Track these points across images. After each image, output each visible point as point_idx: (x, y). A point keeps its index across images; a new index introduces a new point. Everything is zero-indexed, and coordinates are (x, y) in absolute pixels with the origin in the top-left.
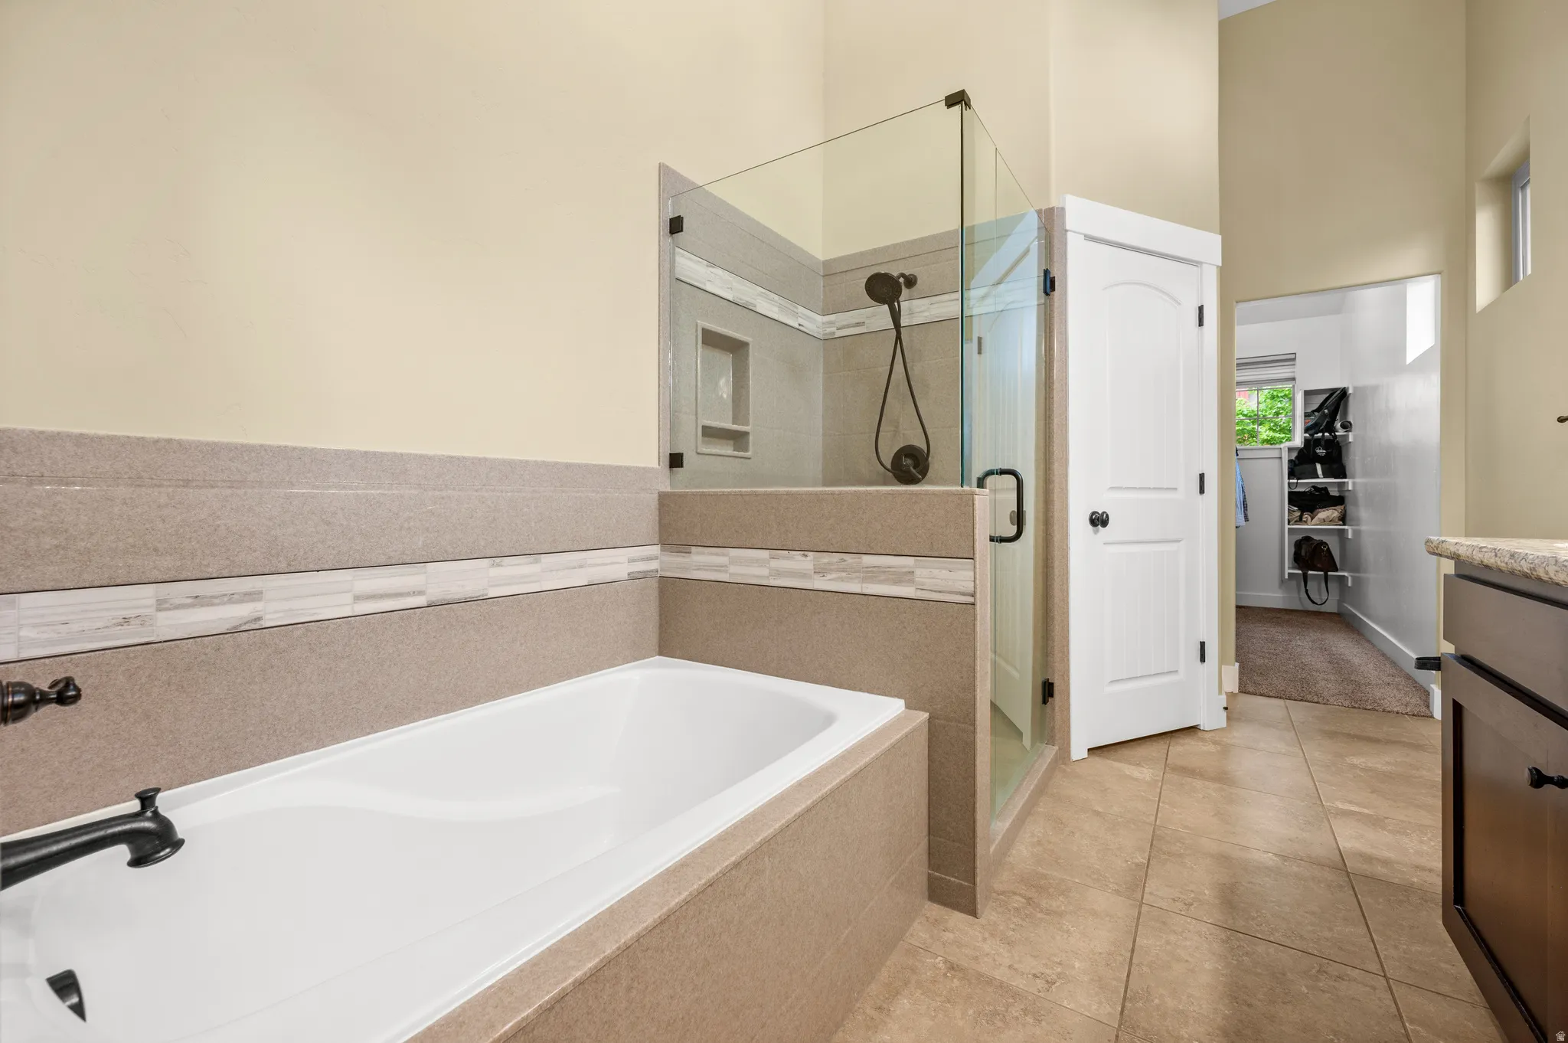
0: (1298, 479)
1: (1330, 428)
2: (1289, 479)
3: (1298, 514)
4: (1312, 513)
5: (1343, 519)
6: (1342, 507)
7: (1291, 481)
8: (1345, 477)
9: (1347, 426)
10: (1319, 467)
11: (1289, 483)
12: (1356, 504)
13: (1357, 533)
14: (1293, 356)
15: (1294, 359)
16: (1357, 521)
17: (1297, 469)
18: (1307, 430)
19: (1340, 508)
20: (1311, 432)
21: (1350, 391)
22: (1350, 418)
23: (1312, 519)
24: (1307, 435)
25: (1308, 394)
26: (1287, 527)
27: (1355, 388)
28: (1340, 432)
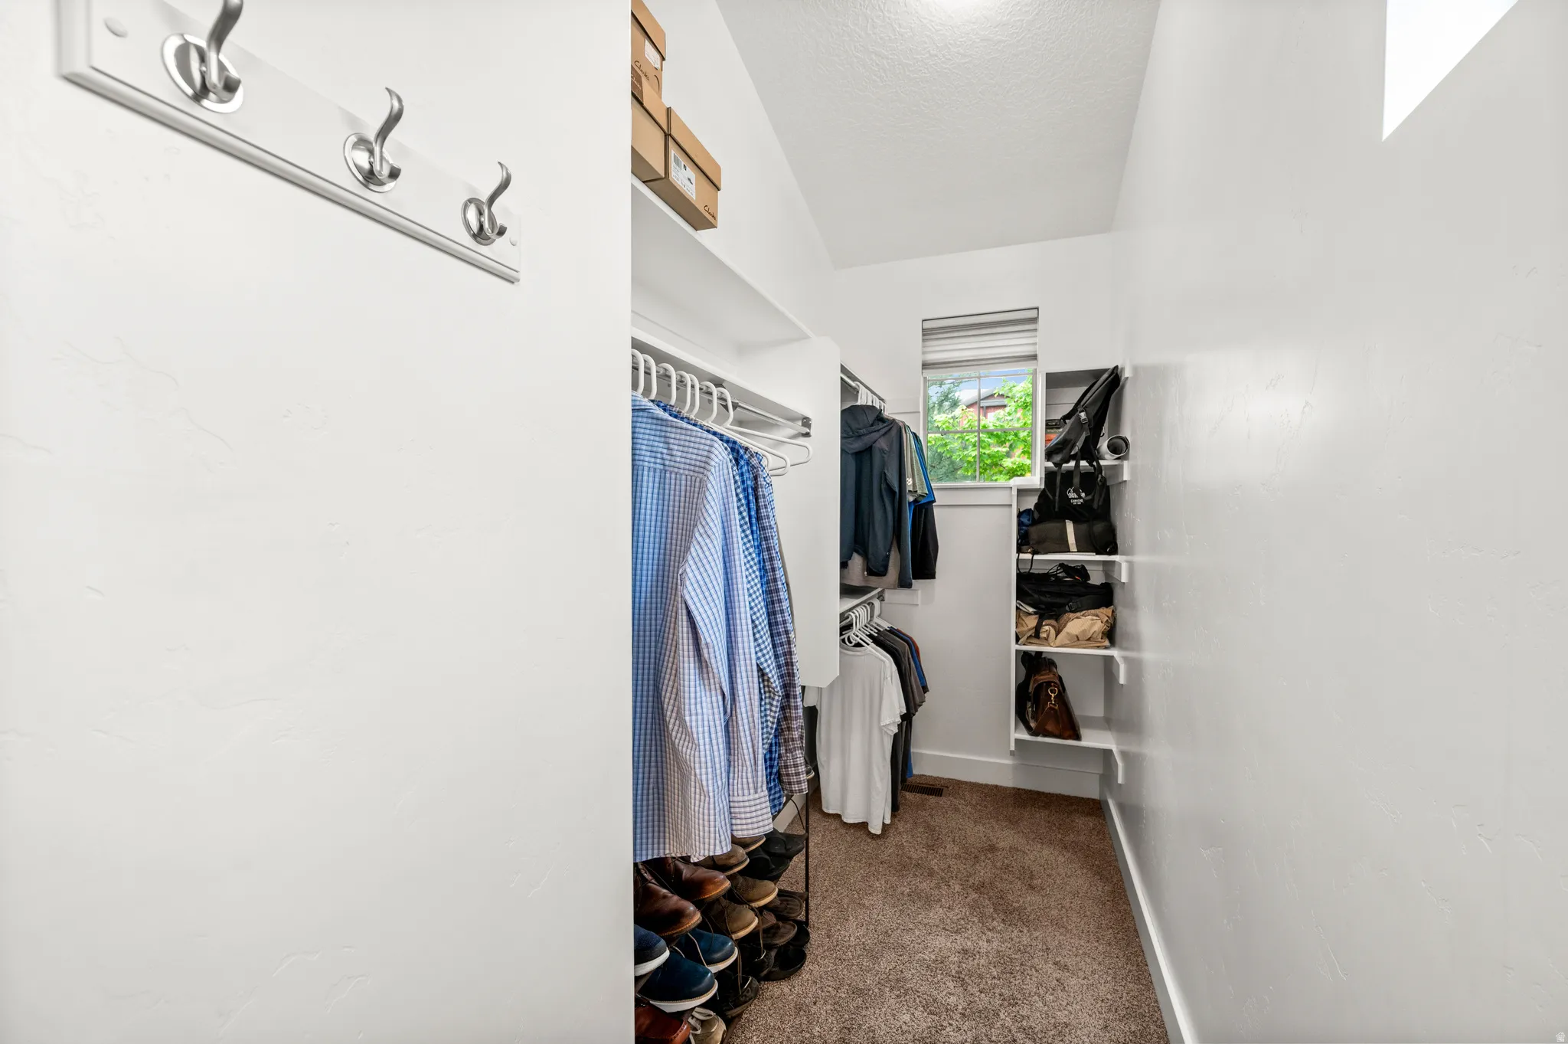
0: (1034, 553)
1: (1090, 452)
2: (1019, 550)
3: (1032, 622)
4: (1057, 620)
5: (1110, 635)
6: (1108, 611)
7: (1023, 556)
8: (1114, 551)
9: (1119, 448)
10: (1070, 527)
11: (1018, 560)
12: (1132, 605)
13: (1135, 666)
14: (1032, 314)
15: (1034, 320)
16: (1135, 643)
17: (1034, 532)
18: (1049, 454)
19: (1105, 612)
20: (1058, 458)
21: (1127, 374)
22: (1126, 432)
23: (1058, 633)
24: (1050, 464)
25: (1055, 381)
26: (1014, 647)
27: (1135, 369)
28: (1108, 460)
